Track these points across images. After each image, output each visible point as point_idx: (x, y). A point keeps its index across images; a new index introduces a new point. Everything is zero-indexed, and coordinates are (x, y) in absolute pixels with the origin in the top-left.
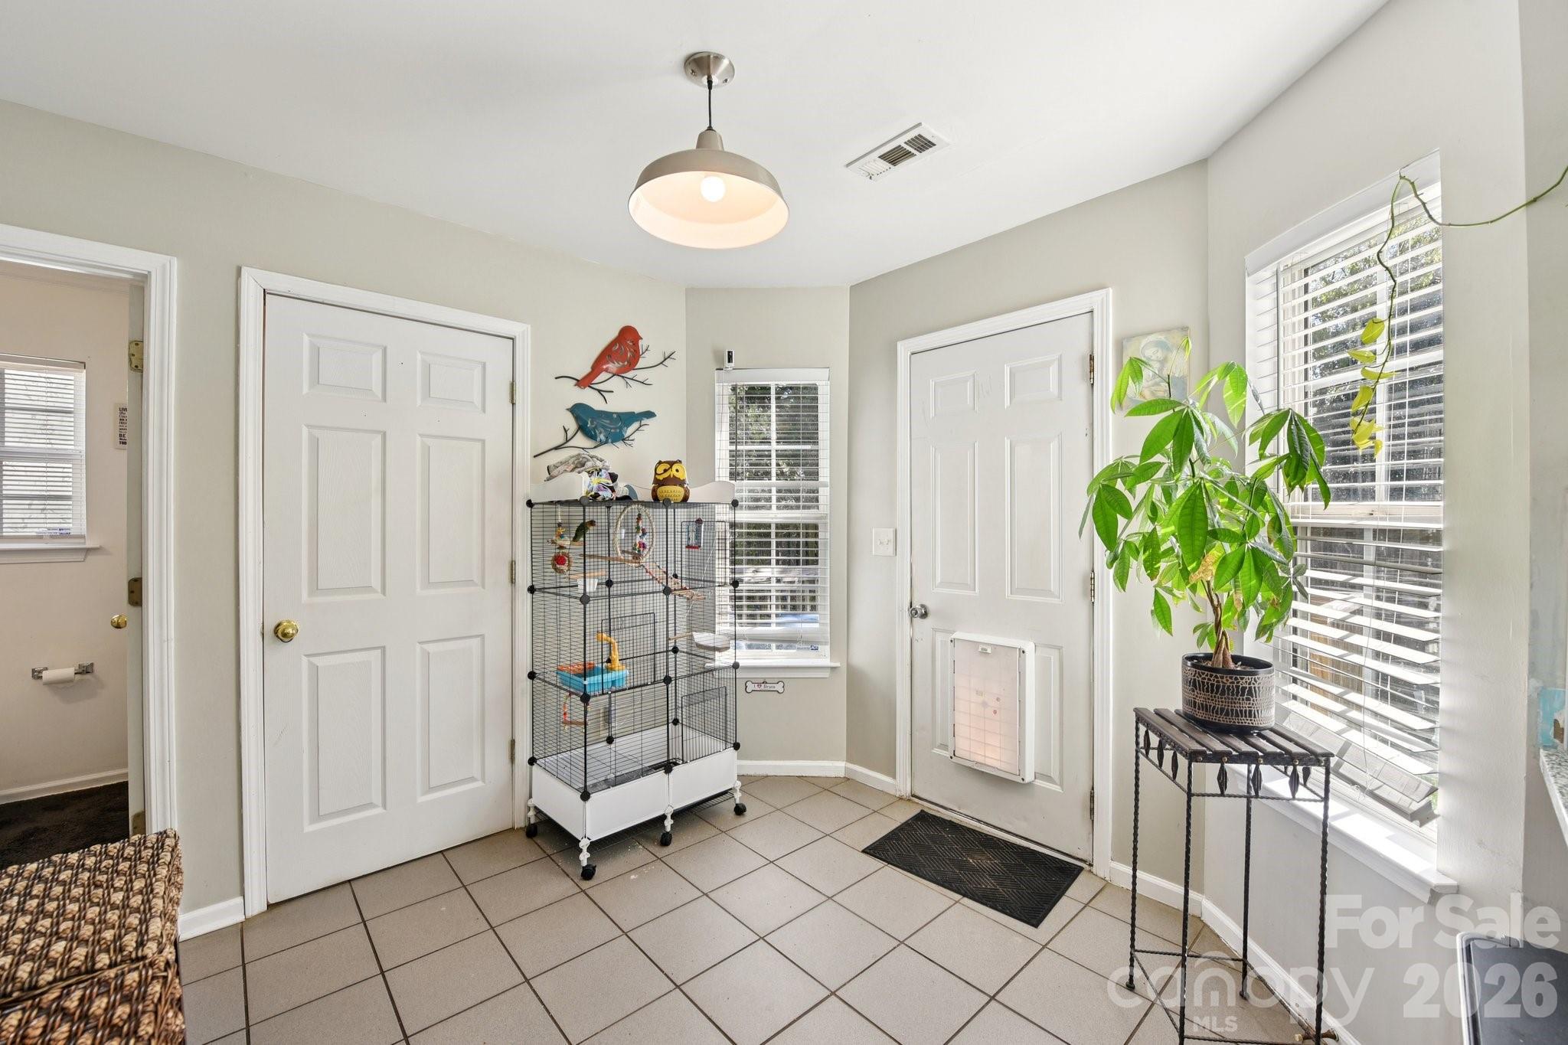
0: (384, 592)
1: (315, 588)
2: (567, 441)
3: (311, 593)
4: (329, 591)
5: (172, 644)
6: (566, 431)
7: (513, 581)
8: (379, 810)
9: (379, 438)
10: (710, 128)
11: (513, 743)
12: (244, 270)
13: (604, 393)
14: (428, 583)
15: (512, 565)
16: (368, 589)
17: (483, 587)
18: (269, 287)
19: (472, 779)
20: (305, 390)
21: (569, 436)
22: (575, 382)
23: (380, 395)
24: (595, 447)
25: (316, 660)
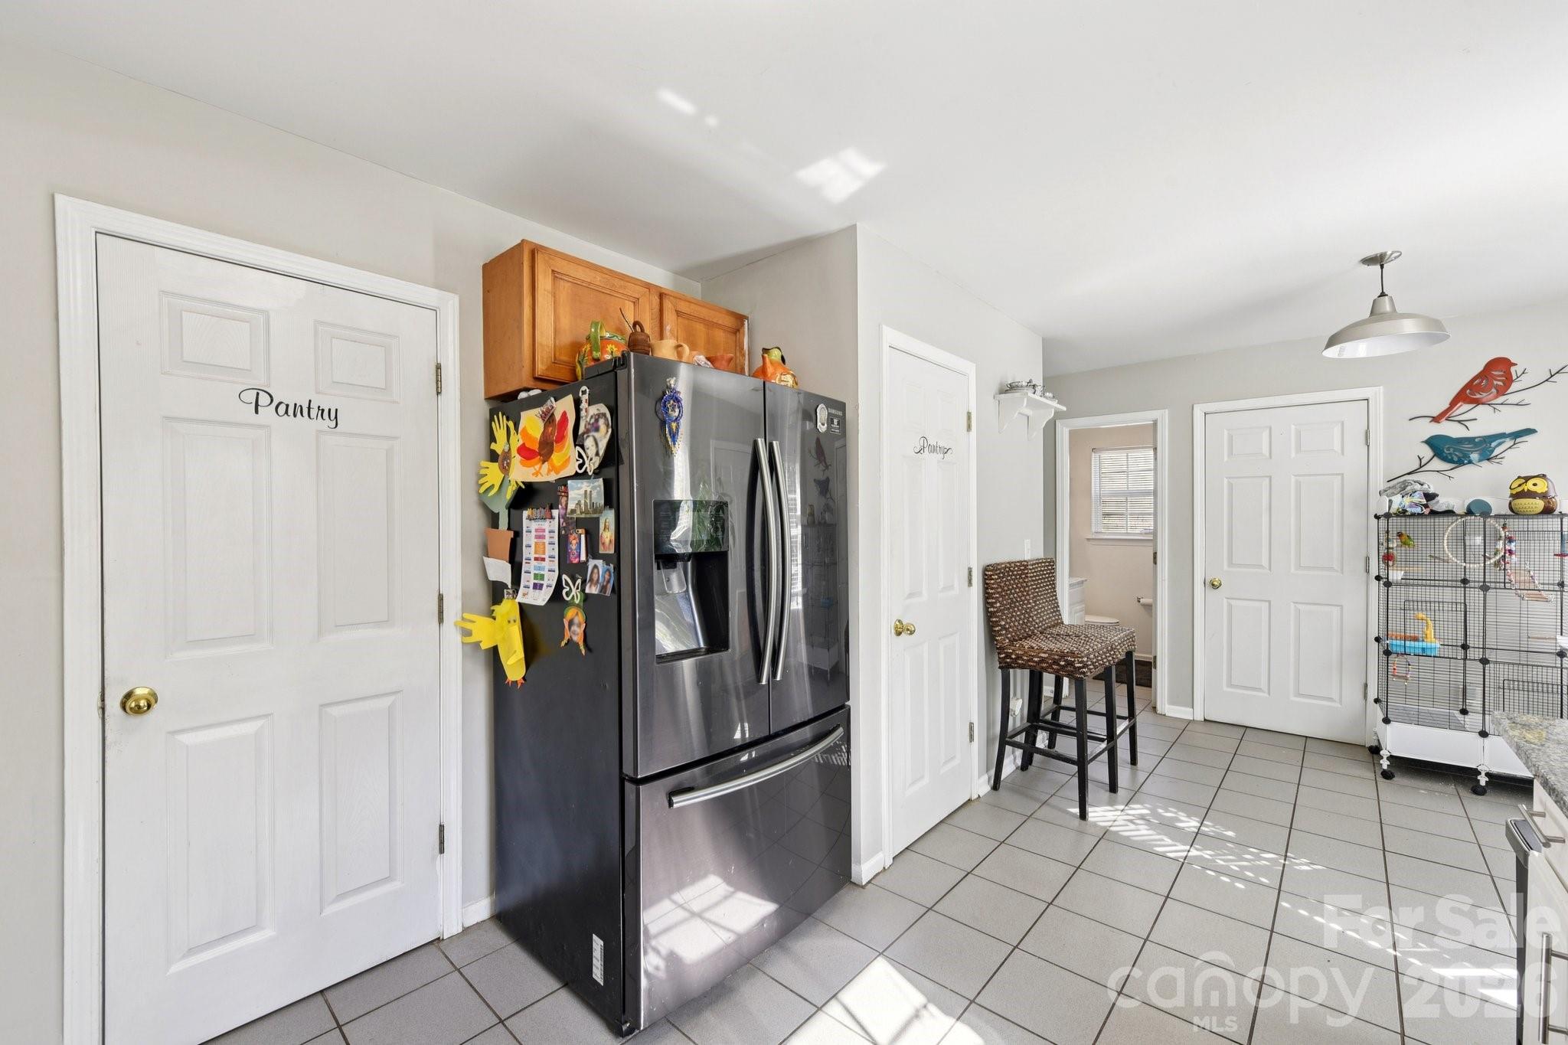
0: (1270, 569)
1: (1231, 564)
2: (1421, 467)
3: (1229, 566)
4: (1240, 566)
5: (1167, 582)
6: (1420, 460)
7: (1367, 571)
8: (1266, 695)
9: (1268, 480)
10: (1383, 294)
11: (1366, 685)
12: (1195, 406)
13: (1465, 423)
14: (1299, 567)
15: (1367, 559)
16: (1261, 566)
17: (1342, 573)
18: (1207, 411)
19: (1330, 699)
20: (1226, 459)
21: (1422, 464)
22: (1431, 419)
23: (1268, 455)
24: (1451, 469)
25: (1233, 602)
